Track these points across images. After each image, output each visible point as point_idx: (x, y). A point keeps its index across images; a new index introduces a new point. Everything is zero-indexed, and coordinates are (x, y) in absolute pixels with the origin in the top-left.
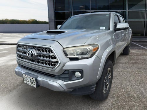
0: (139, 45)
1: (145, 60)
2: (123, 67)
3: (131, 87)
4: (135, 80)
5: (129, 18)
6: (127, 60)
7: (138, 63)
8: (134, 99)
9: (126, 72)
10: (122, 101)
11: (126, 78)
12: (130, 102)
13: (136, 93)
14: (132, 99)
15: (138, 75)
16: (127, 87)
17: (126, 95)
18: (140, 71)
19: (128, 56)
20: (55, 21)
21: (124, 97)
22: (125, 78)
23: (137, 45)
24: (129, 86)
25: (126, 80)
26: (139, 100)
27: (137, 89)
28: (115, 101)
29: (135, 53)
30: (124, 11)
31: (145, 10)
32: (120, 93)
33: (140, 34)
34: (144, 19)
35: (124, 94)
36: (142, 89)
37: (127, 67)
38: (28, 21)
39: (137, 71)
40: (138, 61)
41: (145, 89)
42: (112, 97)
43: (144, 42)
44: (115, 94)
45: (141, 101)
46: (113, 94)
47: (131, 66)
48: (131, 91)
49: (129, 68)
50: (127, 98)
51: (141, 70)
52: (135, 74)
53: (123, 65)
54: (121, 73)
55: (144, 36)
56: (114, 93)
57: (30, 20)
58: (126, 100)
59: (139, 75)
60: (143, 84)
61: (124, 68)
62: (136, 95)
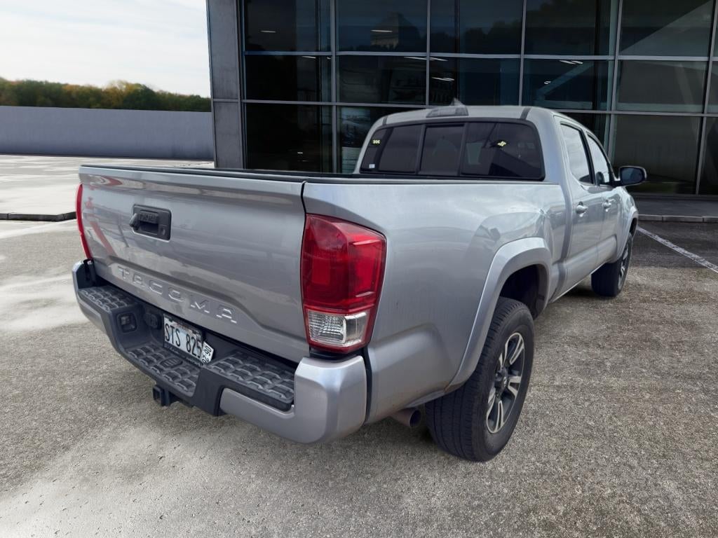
0: (669, 244)
1: (692, 326)
2: (579, 363)
3: (618, 476)
4: (638, 440)
5: (622, 99)
6: (604, 327)
7: (656, 345)
9: (593, 390)
11: (591, 423)
13: (639, 511)
15: (656, 410)
16: (598, 473)
17: (591, 516)
18: (666, 390)
19: (608, 305)
20: (246, 101)
21: (577, 529)
22: (588, 427)
23: (660, 240)
24: (608, 471)
25: (591, 437)
27: (646, 488)
29: (647, 288)
30: (596, 62)
31: (705, 59)
32: (561, 508)
33: (675, 183)
34: (701, 106)
35: (579, 511)
36: (670, 486)
37: (600, 364)
38: (107, 92)
39: (650, 390)
40: (658, 330)
41: (684, 486)
42: (520, 528)
43: (691, 224)
44: (535, 510)
46: (528, 512)
47: (624, 361)
48: (613, 496)
49: (613, 367)
51: (670, 383)
52: (641, 405)
53: (582, 354)
54: (568, 399)
55: (694, 192)
56: (531, 503)
57: (114, 89)
59: (661, 409)
60: (678, 461)
61: (585, 369)
62: (638, 520)
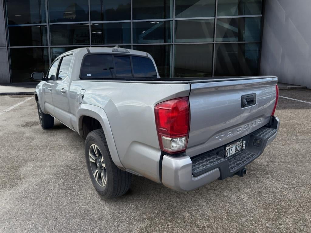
3: (179, 198)
5: (177, 37)
8: (184, 222)
10: (159, 228)
12: (175, 229)
13: (188, 211)
14: (179, 224)
17: (168, 214)
20: (10, 47)
21: (163, 219)
26: (194, 225)
28: (146, 228)
30: (165, 21)
31: (213, 18)
32: (156, 212)
34: (213, 39)
35: (163, 212)
36: (201, 201)
41: (206, 200)
42: (139, 220)
44: (145, 213)
45: (198, 226)
46: (142, 214)
48: (177, 206)
50: (169, 220)
56: (144, 210)
58: (168, 225)
60: (204, 191)
62: (188, 214)
